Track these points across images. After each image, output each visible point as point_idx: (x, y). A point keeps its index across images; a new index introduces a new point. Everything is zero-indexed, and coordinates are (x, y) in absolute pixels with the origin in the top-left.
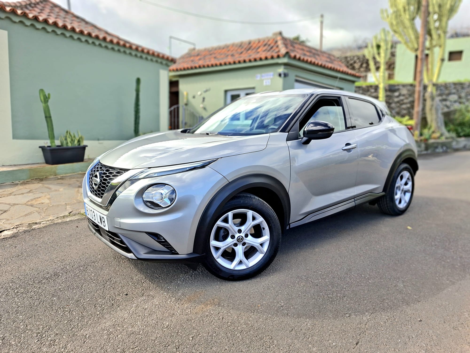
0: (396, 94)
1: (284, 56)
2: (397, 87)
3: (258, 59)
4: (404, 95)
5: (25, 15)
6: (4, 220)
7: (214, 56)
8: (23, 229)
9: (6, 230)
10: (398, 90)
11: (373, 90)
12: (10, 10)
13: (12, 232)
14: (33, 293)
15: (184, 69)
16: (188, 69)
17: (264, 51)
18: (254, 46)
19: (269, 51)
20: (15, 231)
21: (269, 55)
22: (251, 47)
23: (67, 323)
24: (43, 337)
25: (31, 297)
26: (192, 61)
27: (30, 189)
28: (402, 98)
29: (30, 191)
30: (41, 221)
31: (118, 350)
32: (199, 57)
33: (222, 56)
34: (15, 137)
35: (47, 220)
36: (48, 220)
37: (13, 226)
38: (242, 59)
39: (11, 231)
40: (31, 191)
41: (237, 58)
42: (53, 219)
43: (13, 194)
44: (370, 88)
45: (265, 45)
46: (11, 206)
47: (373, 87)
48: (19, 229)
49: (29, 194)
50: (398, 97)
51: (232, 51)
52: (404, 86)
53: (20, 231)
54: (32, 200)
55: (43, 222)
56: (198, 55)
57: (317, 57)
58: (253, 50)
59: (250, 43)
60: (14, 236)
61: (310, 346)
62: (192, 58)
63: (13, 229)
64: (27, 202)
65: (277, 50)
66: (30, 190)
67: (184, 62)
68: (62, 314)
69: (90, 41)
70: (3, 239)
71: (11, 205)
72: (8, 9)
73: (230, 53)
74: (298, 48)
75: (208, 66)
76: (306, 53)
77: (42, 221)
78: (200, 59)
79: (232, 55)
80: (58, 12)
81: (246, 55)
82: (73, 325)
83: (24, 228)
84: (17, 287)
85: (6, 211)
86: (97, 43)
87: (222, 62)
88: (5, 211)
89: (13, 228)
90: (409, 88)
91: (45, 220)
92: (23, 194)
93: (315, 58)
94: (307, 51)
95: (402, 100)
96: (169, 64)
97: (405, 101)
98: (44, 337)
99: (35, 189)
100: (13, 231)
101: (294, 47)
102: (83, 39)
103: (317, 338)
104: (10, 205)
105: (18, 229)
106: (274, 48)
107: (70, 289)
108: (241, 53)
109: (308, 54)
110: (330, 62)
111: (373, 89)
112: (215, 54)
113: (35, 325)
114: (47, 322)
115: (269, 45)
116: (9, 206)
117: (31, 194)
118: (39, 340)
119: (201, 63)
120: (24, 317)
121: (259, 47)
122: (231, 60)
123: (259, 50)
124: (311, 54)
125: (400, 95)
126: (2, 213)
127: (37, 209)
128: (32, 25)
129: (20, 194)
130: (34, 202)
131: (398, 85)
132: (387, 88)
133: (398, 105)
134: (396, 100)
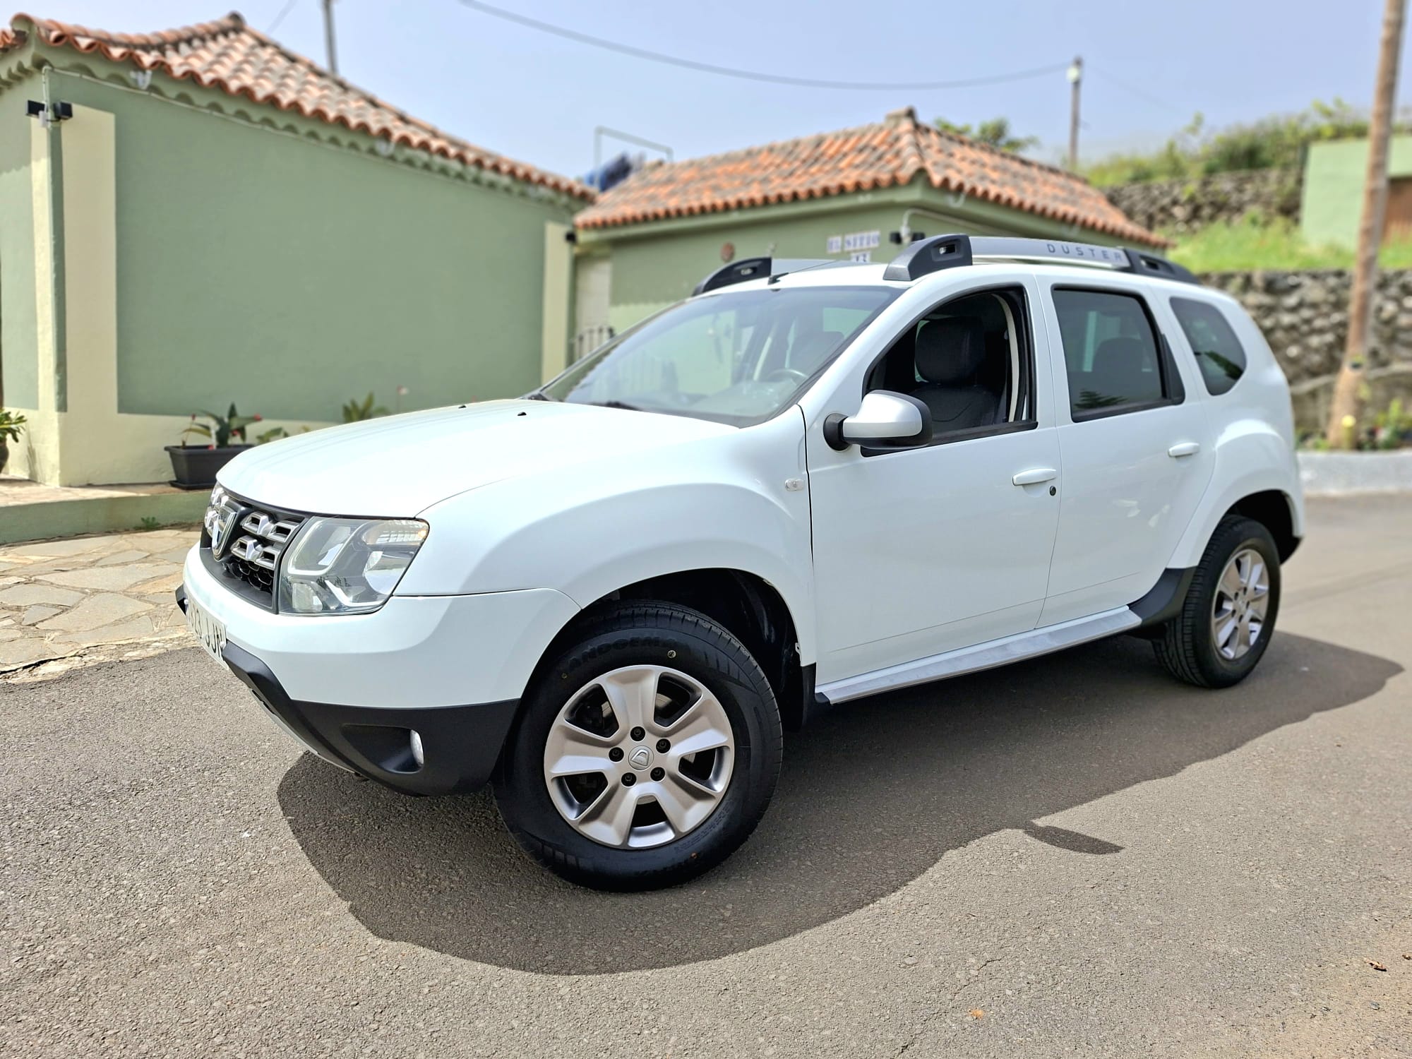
0: (1292, 300)
1: (912, 181)
2: (1292, 281)
3: (834, 192)
4: (1314, 306)
5: (161, 68)
6: (57, 634)
7: (713, 182)
8: (98, 659)
9: (55, 660)
10: (1296, 288)
12: (123, 55)
13: (67, 667)
14: (57, 833)
15: (625, 222)
16: (635, 221)
17: (857, 167)
18: (831, 151)
19: (872, 165)
20: (77, 663)
21: (867, 177)
22: (822, 154)
23: (112, 918)
24: (36, 951)
25: (47, 843)
26: (652, 198)
27: (149, 552)
28: (1306, 313)
29: (146, 557)
30: (151, 639)
31: (214, 1004)
32: (670, 188)
33: (737, 182)
34: (125, 406)
35: (167, 638)
36: (171, 639)
37: (76, 649)
38: (787, 192)
39: (66, 663)
40: (150, 558)
41: (777, 187)
42: (186, 636)
43: (100, 563)
45: (861, 151)
46: (85, 595)
48: (89, 658)
49: (142, 565)
50: (1294, 310)
51: (766, 168)
52: (1315, 277)
53: (90, 664)
54: (145, 581)
55: (157, 644)
56: (670, 181)
57: (1025, 184)
58: (825, 163)
59: (819, 143)
60: (69, 677)
61: (761, 1040)
62: (651, 191)
63: (72, 658)
64: (131, 586)
65: (895, 163)
66: (148, 554)
67: (626, 202)
68: (107, 894)
69: (345, 139)
70: (40, 682)
71: (86, 593)
72: (116, 52)
73: (759, 174)
74: (963, 159)
75: (691, 212)
76: (988, 171)
77: (156, 642)
78: (672, 194)
79: (766, 180)
80: (267, 62)
81: (804, 179)
82: (125, 926)
83: (101, 658)
84: (24, 812)
85: (67, 610)
86: (364, 144)
87: (732, 200)
88: (65, 609)
89: (75, 656)
90: (1332, 281)
91: (163, 638)
92: (125, 564)
93: (1016, 187)
94: (995, 168)
95: (1308, 321)
96: (575, 205)
97: (1319, 323)
98: (38, 952)
99: (162, 553)
100: (72, 663)
101: (951, 155)
102: (325, 134)
103: (790, 1020)
104: (83, 593)
105: (86, 658)
106: (888, 156)
107: (154, 828)
108: (791, 174)
109: (995, 175)
110: (1065, 201)
112: (714, 176)
113: (28, 919)
114: (62, 912)
115: (875, 149)
116: (81, 594)
117: (147, 564)
118: (22, 958)
119: (673, 204)
120: (9, 893)
121: (845, 155)
122: (756, 193)
123: (843, 164)
124: (1007, 177)
125: (1301, 305)
126: (57, 614)
127: (152, 607)
128: (183, 98)
129: (117, 565)
130: (149, 589)
131: (1296, 274)
132: (1258, 281)
133: (1295, 335)
134: (1287, 319)
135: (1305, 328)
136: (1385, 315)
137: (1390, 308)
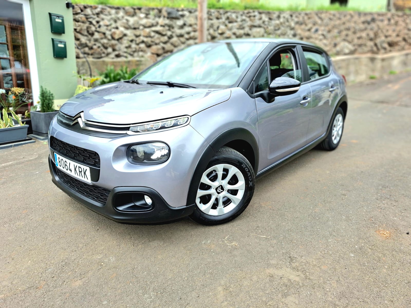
0: (180, 22)
2: (181, 13)
4: (191, 25)
10: (183, 16)
11: (142, 15)
28: (187, 29)
44: (137, 11)
47: (143, 10)
50: (182, 27)
95: (188, 33)
97: (192, 34)
111: (141, 13)
125: (185, 25)
131: (183, 10)
132: (164, 13)
133: (182, 39)
134: (178, 31)
135: (187, 36)
136: (220, 31)
137: (222, 27)
